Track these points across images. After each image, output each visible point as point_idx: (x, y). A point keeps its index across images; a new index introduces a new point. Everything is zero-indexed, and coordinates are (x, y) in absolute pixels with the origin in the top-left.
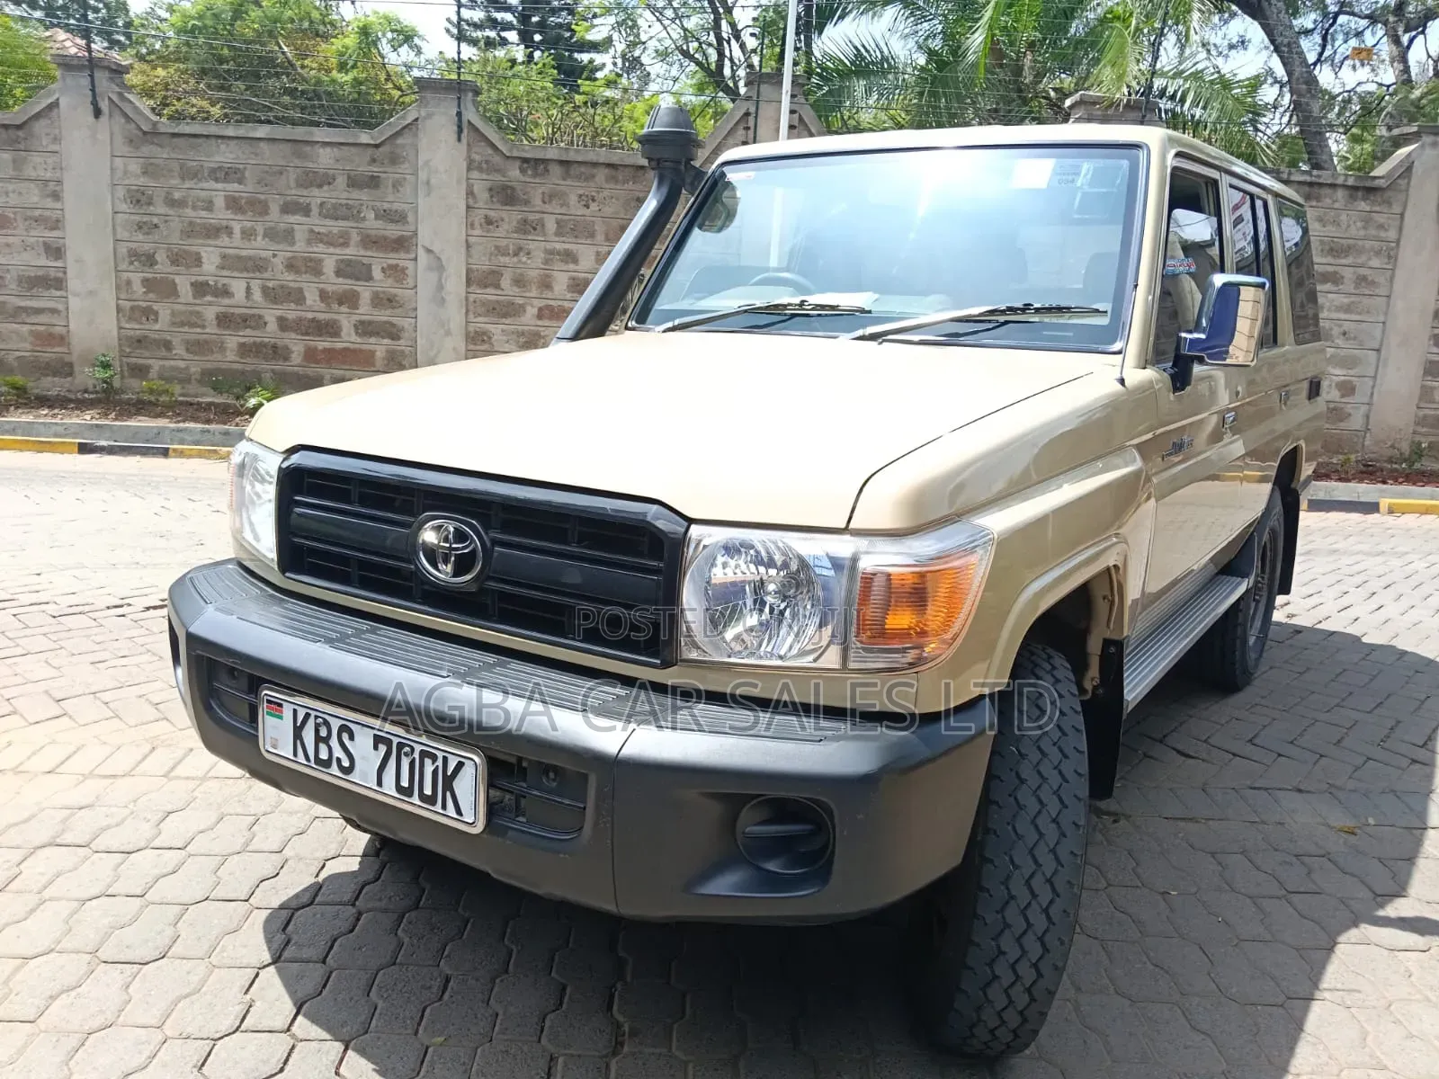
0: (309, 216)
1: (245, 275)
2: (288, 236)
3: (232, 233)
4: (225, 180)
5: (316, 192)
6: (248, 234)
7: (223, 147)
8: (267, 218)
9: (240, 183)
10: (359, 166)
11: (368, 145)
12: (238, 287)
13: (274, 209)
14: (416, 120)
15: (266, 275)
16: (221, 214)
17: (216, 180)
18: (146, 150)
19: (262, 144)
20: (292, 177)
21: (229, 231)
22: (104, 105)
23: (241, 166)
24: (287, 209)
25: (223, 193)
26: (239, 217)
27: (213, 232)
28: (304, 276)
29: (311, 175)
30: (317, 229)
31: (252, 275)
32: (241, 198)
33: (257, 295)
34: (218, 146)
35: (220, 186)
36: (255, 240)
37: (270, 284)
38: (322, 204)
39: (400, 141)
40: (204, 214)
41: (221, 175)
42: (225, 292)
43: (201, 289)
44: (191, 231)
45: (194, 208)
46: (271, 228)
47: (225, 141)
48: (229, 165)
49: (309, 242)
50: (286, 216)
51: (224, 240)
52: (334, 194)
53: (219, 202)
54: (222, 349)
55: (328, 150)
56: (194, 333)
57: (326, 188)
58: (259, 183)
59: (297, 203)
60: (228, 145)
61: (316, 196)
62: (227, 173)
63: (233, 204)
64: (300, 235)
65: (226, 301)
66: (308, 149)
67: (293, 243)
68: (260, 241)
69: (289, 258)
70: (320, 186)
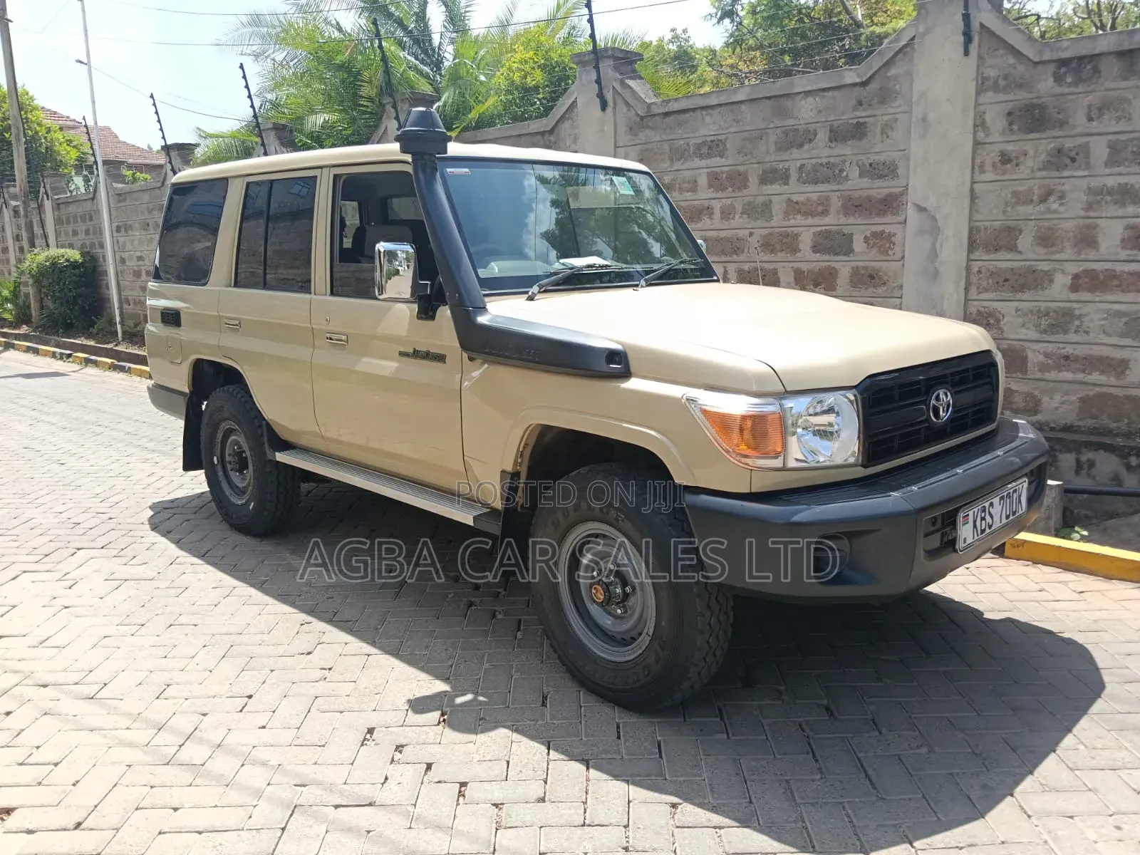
0: (786, 183)
1: (723, 258)
2: (764, 210)
3: (712, 213)
4: (709, 156)
5: (795, 153)
6: (727, 214)
7: (708, 119)
8: (746, 192)
9: (721, 157)
10: (843, 113)
11: (855, 85)
13: (753, 180)
14: (913, 38)
15: (742, 258)
16: (704, 195)
17: (701, 157)
18: (643, 135)
19: (743, 107)
20: (772, 138)
21: (710, 212)
22: (609, 96)
23: (723, 137)
24: (766, 178)
25: (705, 170)
26: (720, 194)
27: (696, 215)
28: (779, 254)
29: (791, 134)
30: (795, 198)
31: (729, 259)
32: (722, 172)
34: (703, 119)
35: (703, 163)
36: (733, 219)
37: (746, 267)
38: (802, 167)
39: (892, 72)
40: (688, 195)
41: (704, 150)
45: (681, 190)
46: (749, 203)
47: (710, 111)
48: (712, 138)
49: (786, 215)
50: (765, 187)
52: (814, 153)
53: (703, 181)
55: (810, 100)
57: (806, 147)
58: (739, 153)
59: (775, 171)
60: (711, 116)
61: (796, 159)
62: (710, 148)
63: (716, 181)
64: (778, 208)
66: (789, 103)
67: (771, 218)
68: (738, 220)
69: (765, 236)
70: (801, 146)
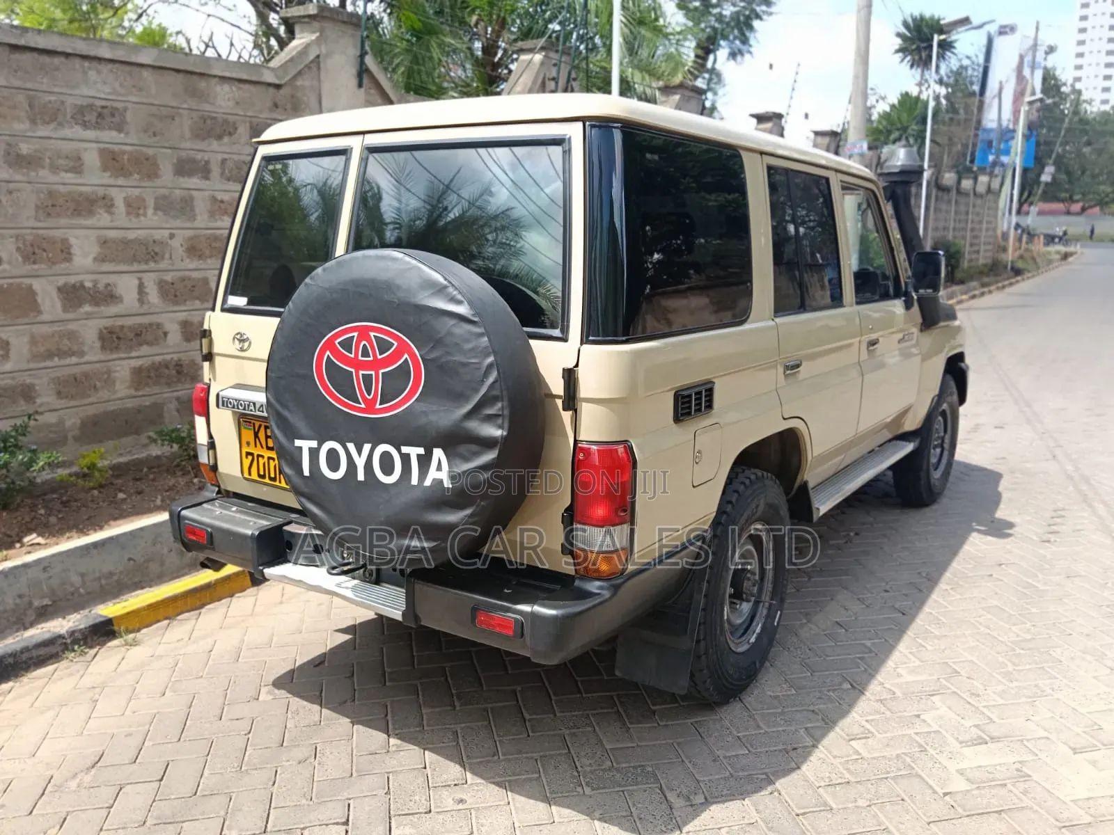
0: (207, 178)
1: (136, 267)
2: (185, 207)
3: (112, 205)
4: (97, 126)
5: (215, 145)
6: (135, 207)
7: (92, 74)
8: (158, 182)
9: (120, 130)
10: (261, 112)
11: (269, 85)
12: (126, 286)
13: (166, 169)
14: (318, 57)
15: (163, 265)
16: (94, 179)
17: (85, 125)
19: (146, 73)
20: (187, 123)
21: (109, 205)
23: (119, 105)
24: (185, 167)
25: (94, 145)
26: (120, 181)
27: (85, 205)
28: (209, 261)
29: (209, 122)
30: (220, 196)
31: (144, 267)
32: (124, 152)
33: (153, 296)
34: (85, 73)
35: (90, 134)
36: (145, 215)
37: (169, 277)
38: (224, 161)
39: (299, 83)
40: (69, 177)
41: (91, 117)
42: (109, 296)
43: (73, 295)
44: (52, 205)
45: (55, 169)
46: (165, 197)
47: (95, 64)
48: (104, 103)
49: (212, 214)
50: (181, 180)
51: (103, 218)
52: (235, 148)
53: (91, 158)
54: (109, 381)
55: (226, 87)
56: (68, 366)
57: (226, 139)
58: (145, 131)
59: (194, 161)
60: (99, 72)
61: (217, 151)
62: (100, 115)
63: (113, 161)
64: (201, 206)
65: (114, 309)
66: (202, 84)
67: (193, 217)
68: (152, 217)
69: (191, 238)
70: (220, 137)
